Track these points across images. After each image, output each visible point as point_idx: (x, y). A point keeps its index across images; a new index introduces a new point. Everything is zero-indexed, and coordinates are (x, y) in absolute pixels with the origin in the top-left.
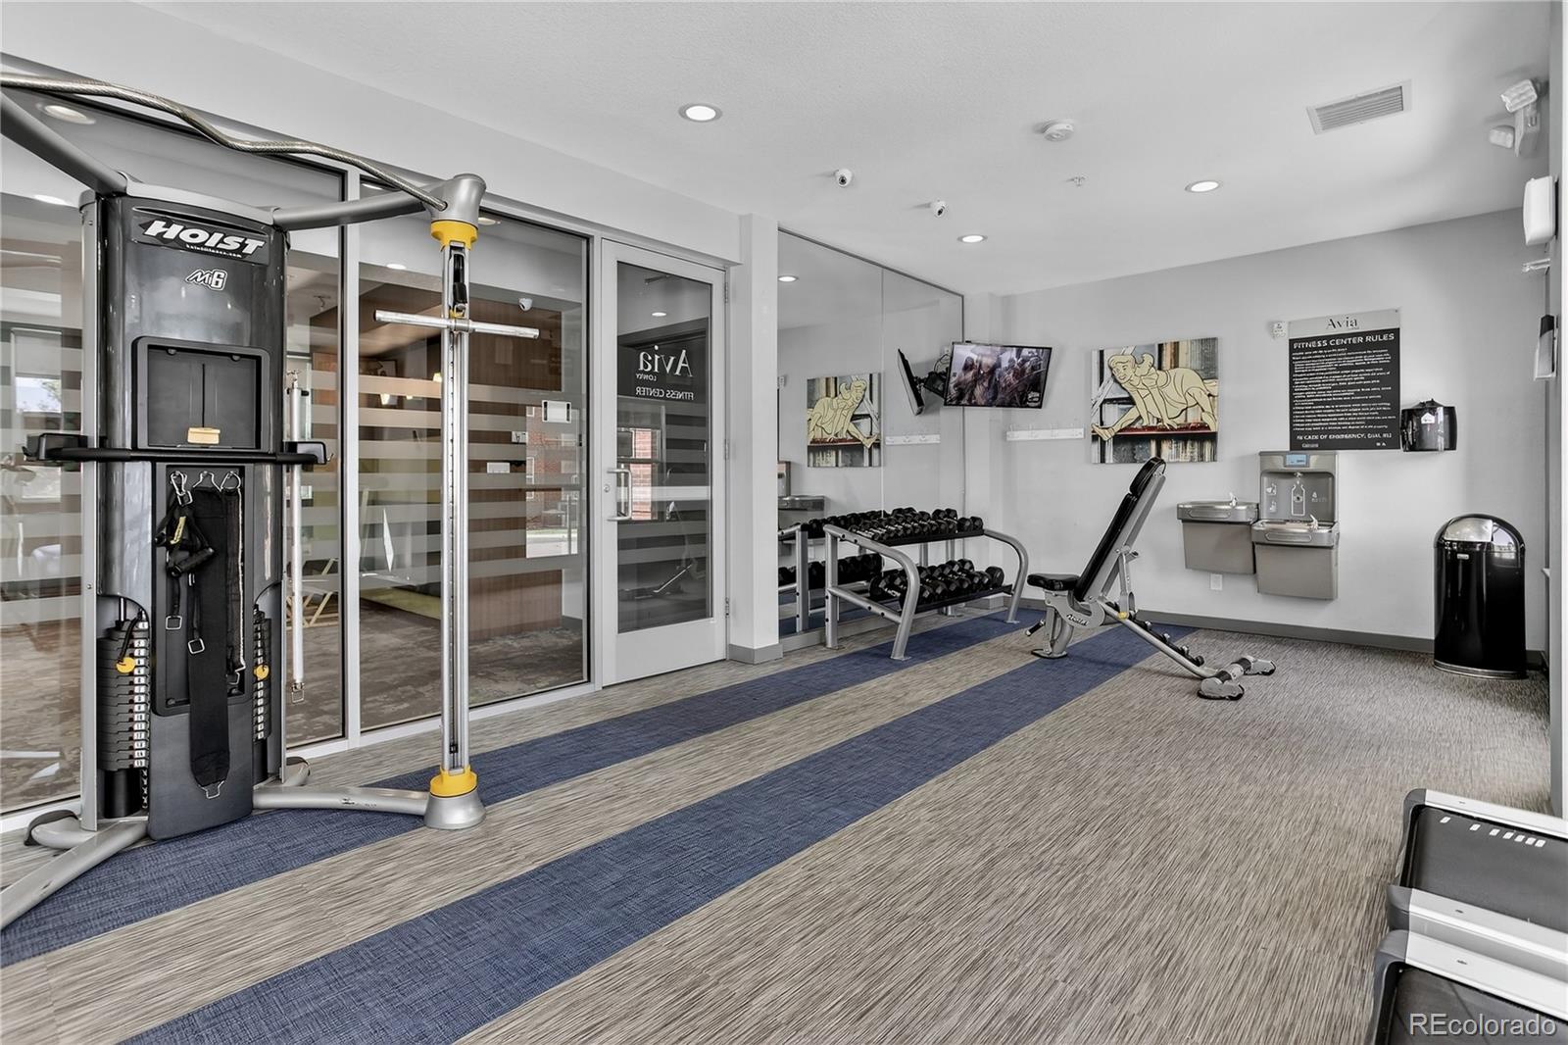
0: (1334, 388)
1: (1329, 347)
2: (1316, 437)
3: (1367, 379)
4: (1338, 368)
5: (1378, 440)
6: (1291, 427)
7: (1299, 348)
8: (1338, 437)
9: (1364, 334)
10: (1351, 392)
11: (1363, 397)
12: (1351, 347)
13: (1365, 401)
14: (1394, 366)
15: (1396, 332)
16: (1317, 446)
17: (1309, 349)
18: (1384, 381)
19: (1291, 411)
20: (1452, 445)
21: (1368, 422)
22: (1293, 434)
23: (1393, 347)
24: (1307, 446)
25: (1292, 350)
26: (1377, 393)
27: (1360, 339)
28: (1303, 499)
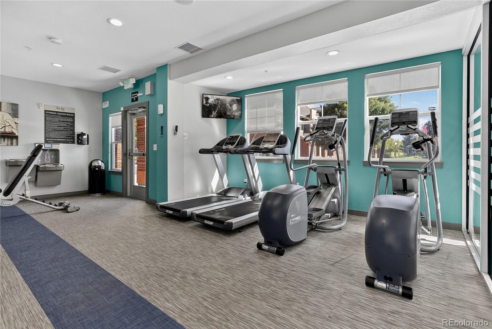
0: (58, 126)
1: (56, 115)
2: (53, 140)
3: (67, 125)
4: (59, 121)
5: (70, 141)
6: (45, 136)
7: (47, 113)
8: (59, 140)
9: (66, 113)
10: (63, 128)
11: (66, 130)
12: (63, 116)
13: (66, 131)
14: (73, 122)
15: (74, 114)
16: (53, 142)
17: (51, 114)
18: (71, 126)
19: (45, 131)
20: (88, 144)
21: (67, 136)
22: (46, 138)
23: (73, 118)
24: (50, 142)
25: (45, 113)
26: (69, 129)
27: (65, 114)
28: (49, 157)
